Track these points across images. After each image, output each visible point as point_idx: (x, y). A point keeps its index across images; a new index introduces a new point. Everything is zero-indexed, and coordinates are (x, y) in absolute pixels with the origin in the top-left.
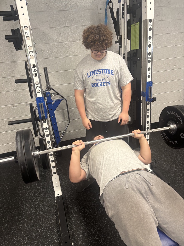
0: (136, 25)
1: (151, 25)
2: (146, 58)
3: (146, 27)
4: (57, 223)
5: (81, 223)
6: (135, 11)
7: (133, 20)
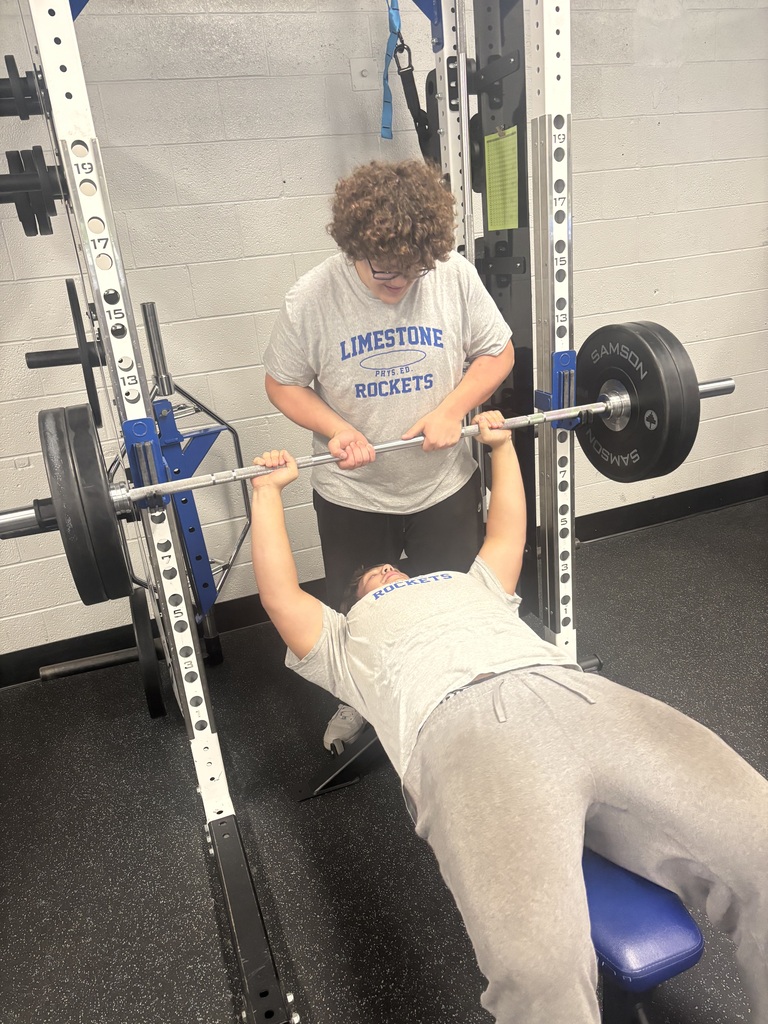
0: (502, 135)
1: (562, 137)
2: (546, 263)
3: (543, 146)
4: (220, 926)
5: (320, 918)
6: (497, 83)
7: (493, 118)
